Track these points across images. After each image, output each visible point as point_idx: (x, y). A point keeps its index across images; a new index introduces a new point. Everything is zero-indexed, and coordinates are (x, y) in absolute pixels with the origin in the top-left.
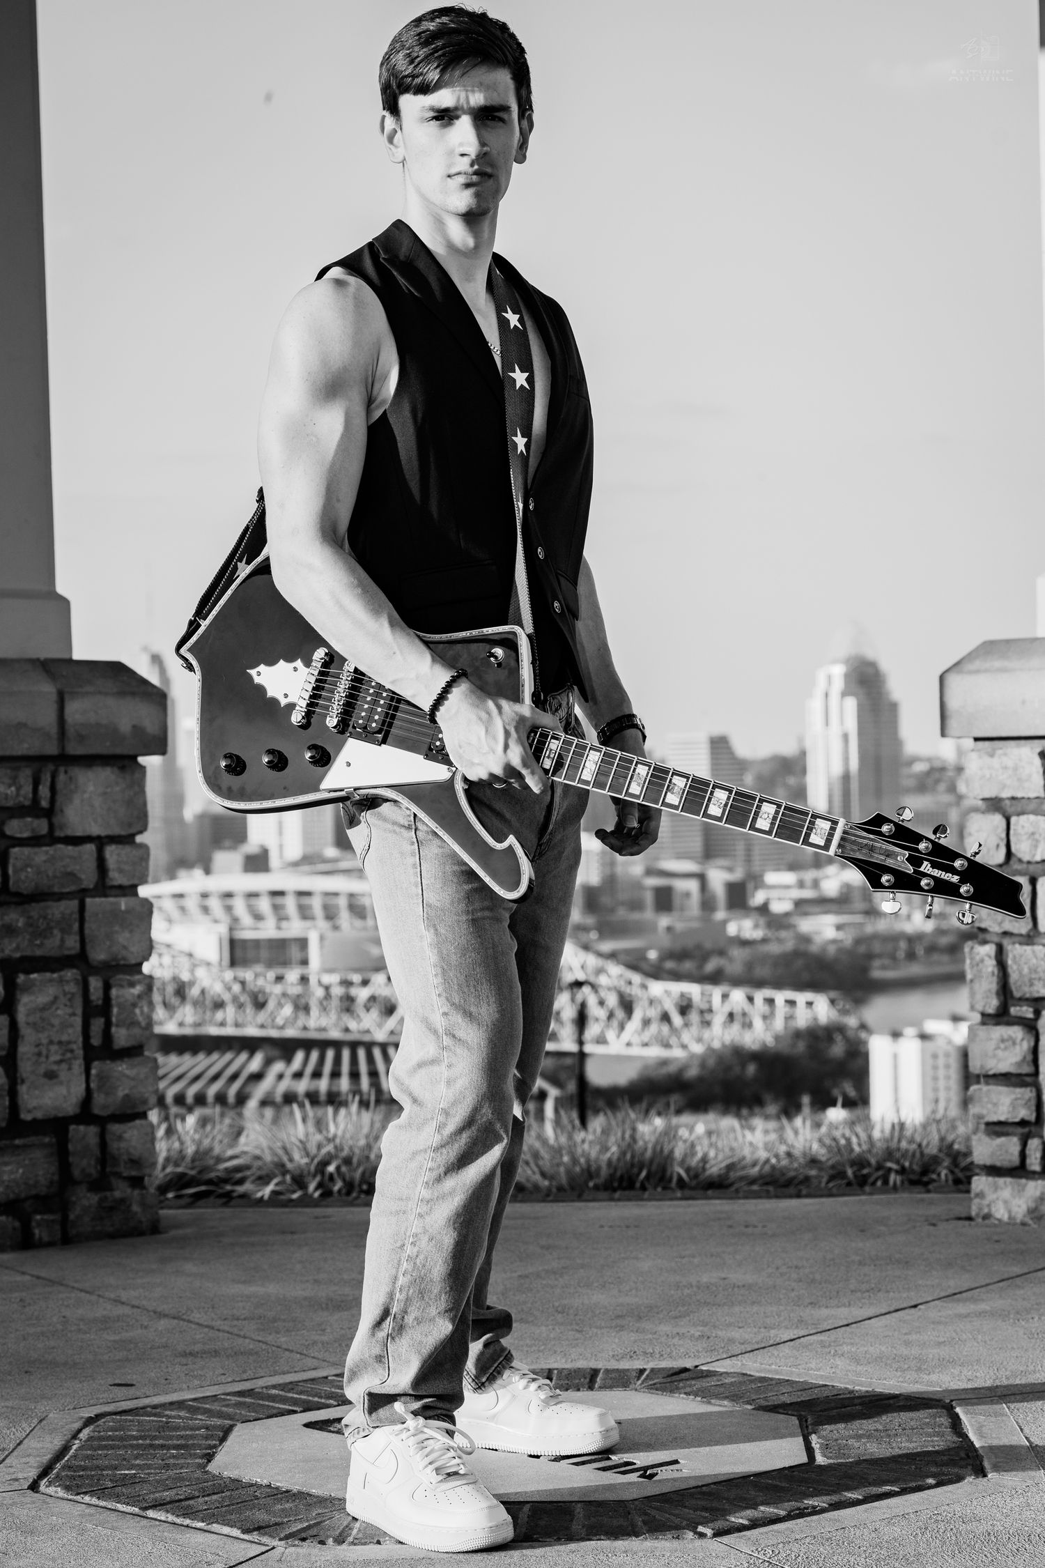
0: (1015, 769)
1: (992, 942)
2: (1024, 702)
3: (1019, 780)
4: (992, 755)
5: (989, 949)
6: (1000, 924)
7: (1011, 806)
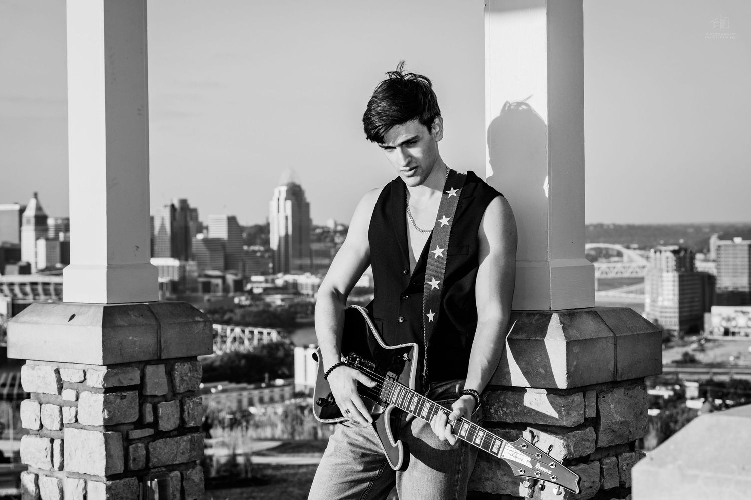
0: (44, 378)
1: (32, 473)
2: (45, 342)
3: (46, 384)
4: (33, 369)
5: (32, 477)
6: (36, 464)
7: (43, 398)
